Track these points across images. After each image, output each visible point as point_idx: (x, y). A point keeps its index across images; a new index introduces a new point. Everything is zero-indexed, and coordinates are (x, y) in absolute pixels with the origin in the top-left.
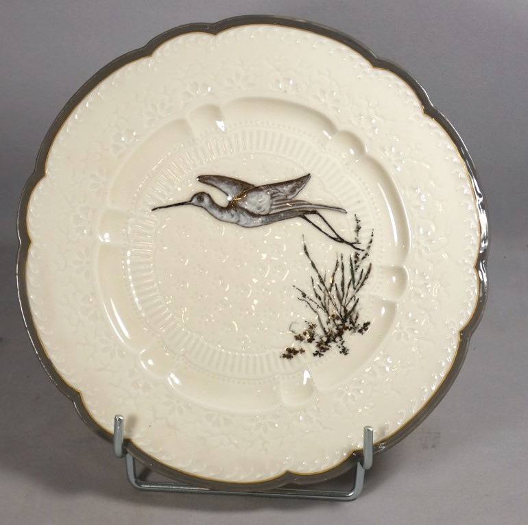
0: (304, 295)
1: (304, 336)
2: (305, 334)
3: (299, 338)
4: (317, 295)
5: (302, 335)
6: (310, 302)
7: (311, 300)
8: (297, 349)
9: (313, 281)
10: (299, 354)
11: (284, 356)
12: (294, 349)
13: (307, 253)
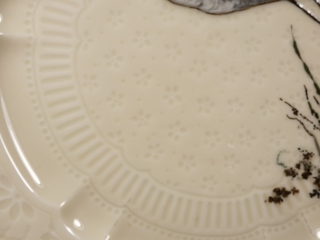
0: (296, 112)
1: (297, 170)
2: (298, 166)
3: (290, 173)
4: (313, 112)
5: (294, 168)
6: (304, 121)
7: (305, 118)
8: (288, 189)
9: (306, 91)
10: (291, 196)
11: (271, 200)
12: (284, 189)
13: (297, 52)
